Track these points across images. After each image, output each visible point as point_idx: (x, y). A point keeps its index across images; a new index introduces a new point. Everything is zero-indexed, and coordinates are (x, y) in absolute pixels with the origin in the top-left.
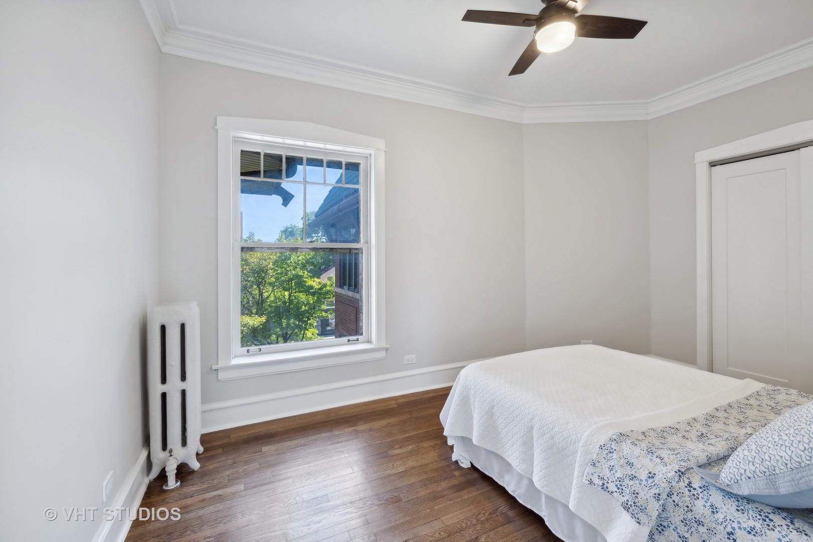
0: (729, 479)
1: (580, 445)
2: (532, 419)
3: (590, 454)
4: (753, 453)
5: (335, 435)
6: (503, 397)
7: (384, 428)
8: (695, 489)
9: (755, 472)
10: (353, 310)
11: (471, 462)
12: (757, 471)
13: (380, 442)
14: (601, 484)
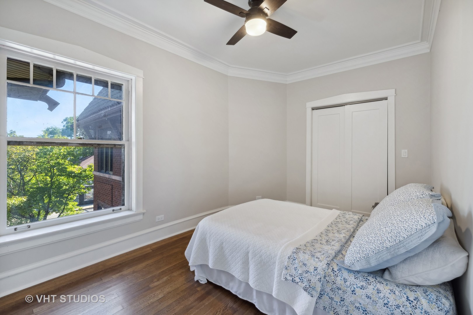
0: (350, 263)
1: (278, 259)
2: (248, 247)
3: (283, 262)
4: (358, 248)
5: (104, 283)
6: (229, 237)
7: (144, 268)
8: (336, 272)
9: (360, 257)
10: (110, 187)
11: (207, 279)
12: (361, 257)
13: (142, 280)
14: (291, 279)
